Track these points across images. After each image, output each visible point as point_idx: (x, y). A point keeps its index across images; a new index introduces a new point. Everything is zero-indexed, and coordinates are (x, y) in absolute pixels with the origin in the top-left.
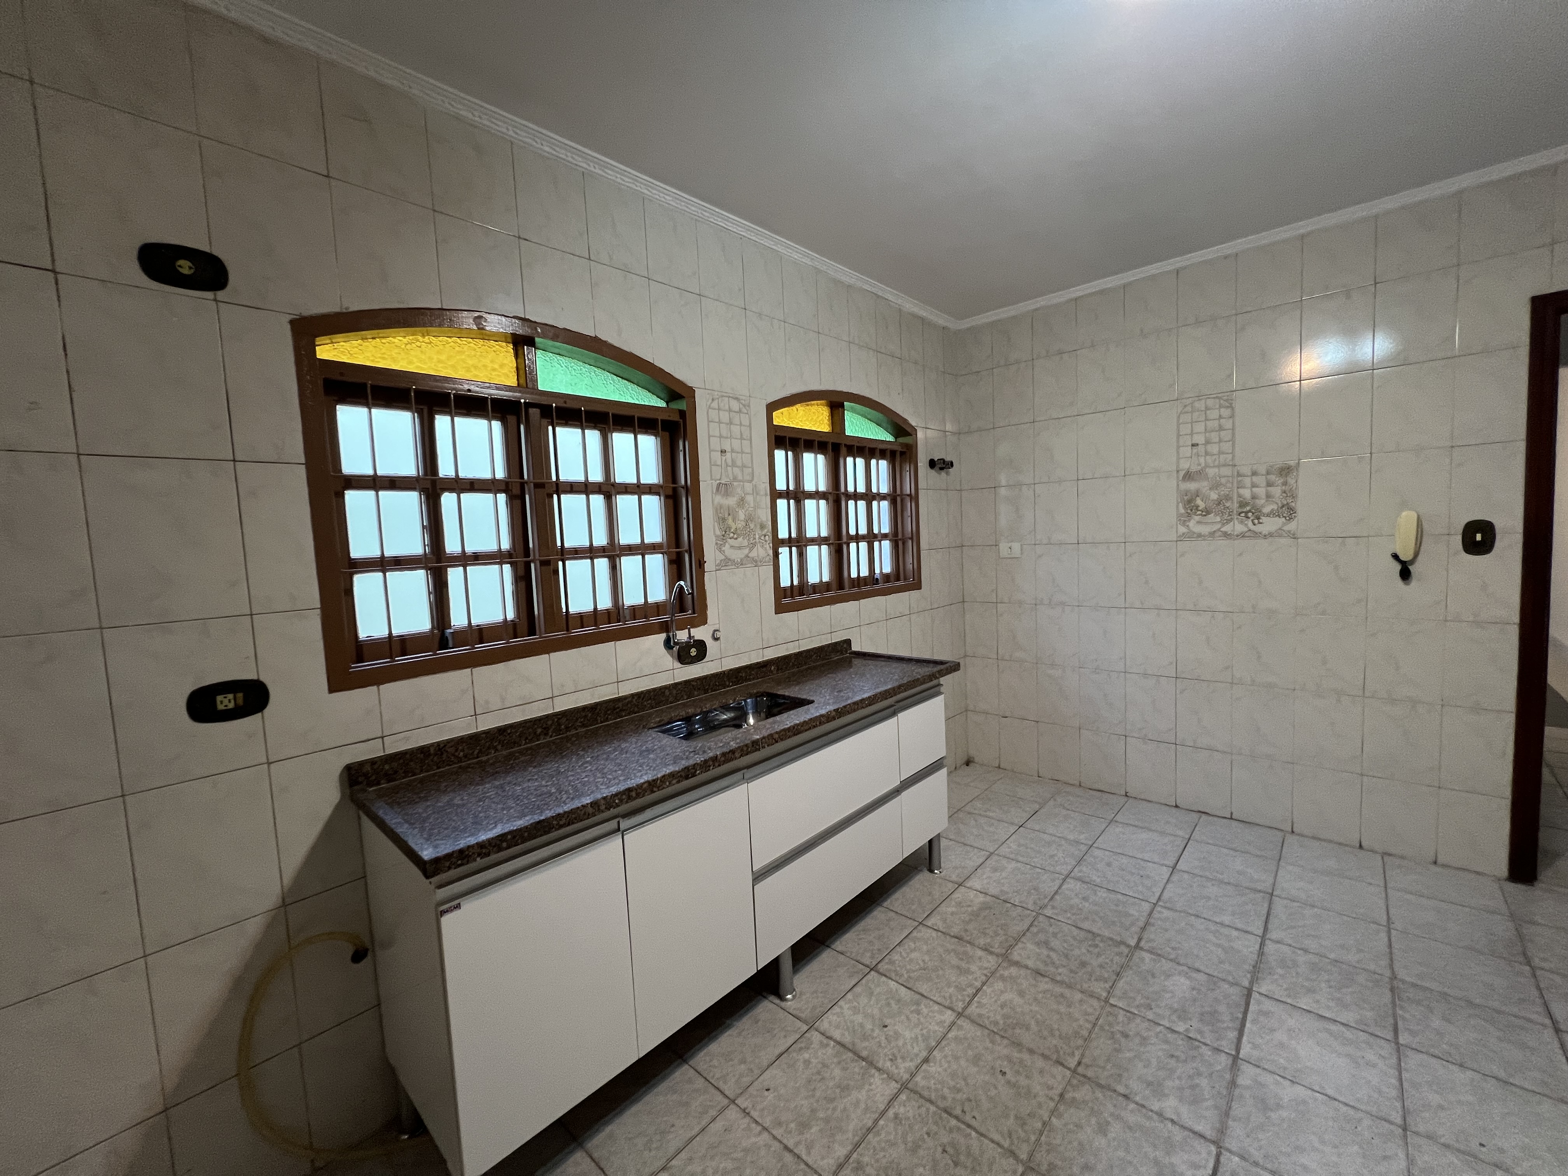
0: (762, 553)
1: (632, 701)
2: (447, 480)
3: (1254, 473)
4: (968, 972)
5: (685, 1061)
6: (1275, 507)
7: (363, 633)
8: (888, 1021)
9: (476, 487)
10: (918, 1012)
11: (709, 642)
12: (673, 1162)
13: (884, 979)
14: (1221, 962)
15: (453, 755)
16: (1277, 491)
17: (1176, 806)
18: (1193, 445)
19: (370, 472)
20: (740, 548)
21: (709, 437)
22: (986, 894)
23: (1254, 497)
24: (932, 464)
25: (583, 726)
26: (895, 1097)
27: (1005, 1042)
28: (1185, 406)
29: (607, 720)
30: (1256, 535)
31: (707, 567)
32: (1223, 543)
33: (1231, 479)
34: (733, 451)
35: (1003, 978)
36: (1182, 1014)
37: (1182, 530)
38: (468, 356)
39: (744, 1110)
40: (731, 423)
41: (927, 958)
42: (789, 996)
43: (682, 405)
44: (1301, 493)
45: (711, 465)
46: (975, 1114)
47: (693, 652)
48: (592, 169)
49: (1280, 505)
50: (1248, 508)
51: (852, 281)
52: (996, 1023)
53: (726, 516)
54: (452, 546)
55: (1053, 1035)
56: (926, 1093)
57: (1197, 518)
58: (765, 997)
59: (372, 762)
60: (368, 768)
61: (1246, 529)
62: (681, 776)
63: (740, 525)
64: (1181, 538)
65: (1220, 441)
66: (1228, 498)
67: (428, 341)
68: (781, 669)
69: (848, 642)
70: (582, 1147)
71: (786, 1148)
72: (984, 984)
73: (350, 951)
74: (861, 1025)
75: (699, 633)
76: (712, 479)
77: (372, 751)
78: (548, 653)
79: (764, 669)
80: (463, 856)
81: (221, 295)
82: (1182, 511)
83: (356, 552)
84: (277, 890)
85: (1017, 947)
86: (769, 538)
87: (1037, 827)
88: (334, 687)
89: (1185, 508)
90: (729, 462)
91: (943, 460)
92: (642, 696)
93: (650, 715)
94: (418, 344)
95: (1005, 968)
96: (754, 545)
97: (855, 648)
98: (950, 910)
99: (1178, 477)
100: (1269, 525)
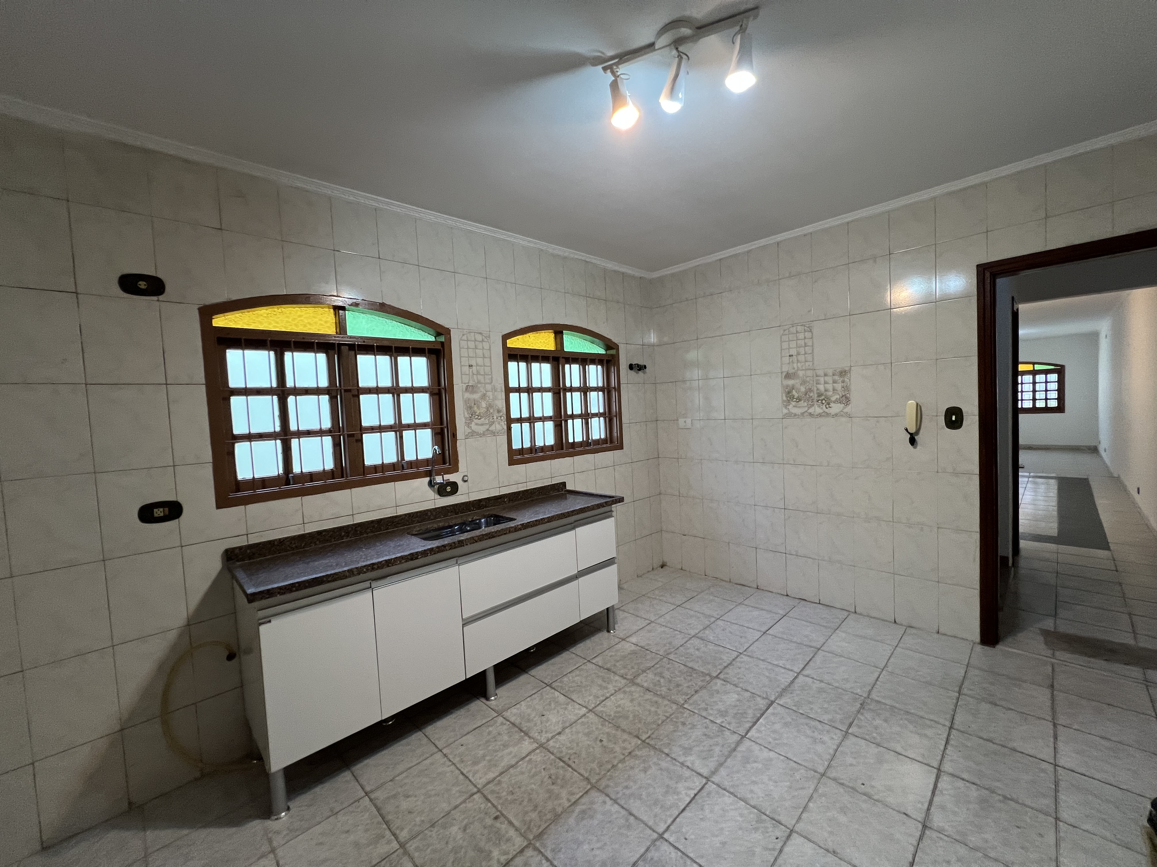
0: (498, 427)
1: (405, 518)
2: (290, 389)
3: (826, 375)
4: (606, 688)
5: (420, 730)
6: (838, 397)
7: (240, 476)
8: (545, 713)
9: (309, 392)
10: (566, 709)
11: (460, 483)
12: (397, 778)
13: (553, 690)
14: (764, 686)
15: (289, 546)
16: (839, 386)
17: (787, 595)
18: (790, 356)
19: (244, 386)
20: (482, 425)
21: (461, 357)
22: (637, 645)
23: (826, 390)
24: (631, 367)
25: (372, 532)
26: (534, 750)
27: (610, 725)
28: (785, 330)
29: (388, 529)
30: (828, 415)
31: (459, 436)
32: (809, 420)
33: (811, 378)
34: (477, 365)
35: (625, 692)
36: (723, 714)
37: (785, 411)
38: (305, 318)
39: (445, 755)
40: (476, 348)
41: (584, 680)
42: (493, 698)
43: (442, 339)
44: (853, 388)
45: (462, 374)
46: (576, 761)
47: (449, 489)
48: (381, 206)
49: (841, 395)
50: (823, 397)
51: (566, 254)
52: (610, 716)
53: (473, 405)
54: (293, 427)
55: (640, 722)
56: (551, 750)
57: (794, 403)
58: (478, 699)
59: (240, 548)
60: (237, 551)
61: (822, 411)
62: (408, 558)
63: (482, 411)
64: (786, 416)
65: (805, 354)
66: (810, 390)
67: (281, 311)
68: (512, 500)
69: (564, 484)
70: (350, 769)
71: (462, 773)
72: (612, 695)
73: (226, 653)
74: (529, 715)
75: (451, 477)
76: (462, 383)
77: (241, 542)
78: (350, 488)
79: (499, 500)
80: (269, 593)
81: (161, 298)
82: (785, 398)
83: (236, 431)
84: (184, 615)
85: (642, 675)
86: (504, 418)
87: (688, 607)
88: (219, 506)
89: (787, 397)
90: (475, 372)
91: (638, 364)
92: (412, 515)
93: (415, 527)
94: (275, 313)
95: (629, 687)
96: (493, 422)
97: (569, 487)
98: (610, 654)
99: (782, 377)
100: (836, 408)
